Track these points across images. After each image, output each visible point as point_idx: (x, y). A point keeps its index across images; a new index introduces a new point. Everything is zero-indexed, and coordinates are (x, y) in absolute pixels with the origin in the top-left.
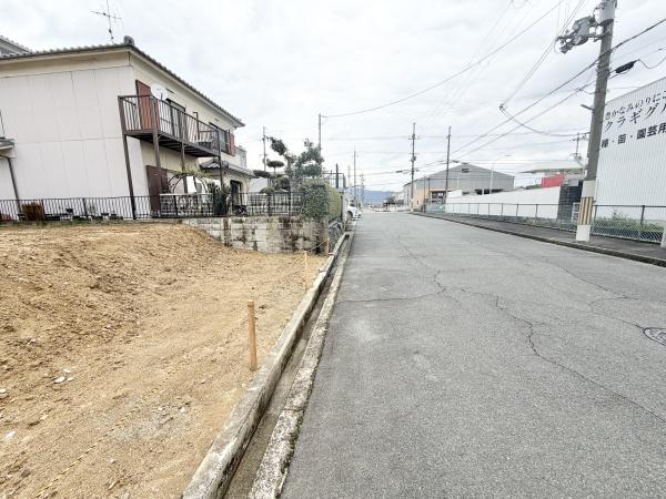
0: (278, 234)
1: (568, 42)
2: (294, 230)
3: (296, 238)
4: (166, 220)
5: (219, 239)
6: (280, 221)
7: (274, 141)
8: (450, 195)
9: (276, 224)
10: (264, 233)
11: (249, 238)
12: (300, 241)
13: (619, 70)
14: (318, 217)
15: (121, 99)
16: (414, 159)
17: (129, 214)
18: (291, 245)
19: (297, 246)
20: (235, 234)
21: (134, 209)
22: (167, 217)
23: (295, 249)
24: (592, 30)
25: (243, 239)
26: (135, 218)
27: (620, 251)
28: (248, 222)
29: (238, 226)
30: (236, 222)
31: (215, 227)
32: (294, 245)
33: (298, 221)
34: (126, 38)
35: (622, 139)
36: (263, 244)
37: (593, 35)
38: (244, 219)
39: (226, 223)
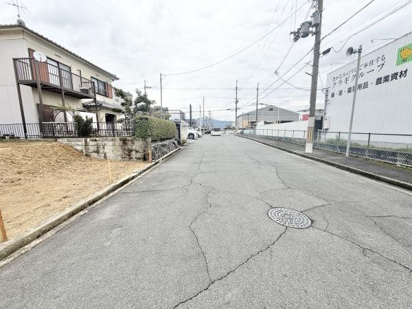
0: (119, 149)
1: (297, 36)
2: (129, 146)
3: (131, 151)
4: (46, 139)
5: (82, 151)
6: (121, 140)
7: (116, 90)
8: (258, 124)
9: (118, 142)
10: (111, 148)
11: (101, 151)
12: (133, 153)
13: (324, 53)
14: (144, 138)
15: (15, 60)
16: (237, 102)
17: (22, 135)
18: (128, 155)
19: (132, 156)
20: (92, 149)
21: (25, 132)
22: (48, 137)
23: (130, 158)
24: (311, 29)
25: (98, 152)
26: (26, 138)
27: (323, 159)
28: (100, 141)
29: (94, 143)
30: (92, 140)
31: (79, 144)
32: (129, 156)
33: (132, 141)
34: (18, 21)
35: (341, 93)
36: (110, 155)
37: (312, 32)
38: (97, 139)
39: (86, 141)
